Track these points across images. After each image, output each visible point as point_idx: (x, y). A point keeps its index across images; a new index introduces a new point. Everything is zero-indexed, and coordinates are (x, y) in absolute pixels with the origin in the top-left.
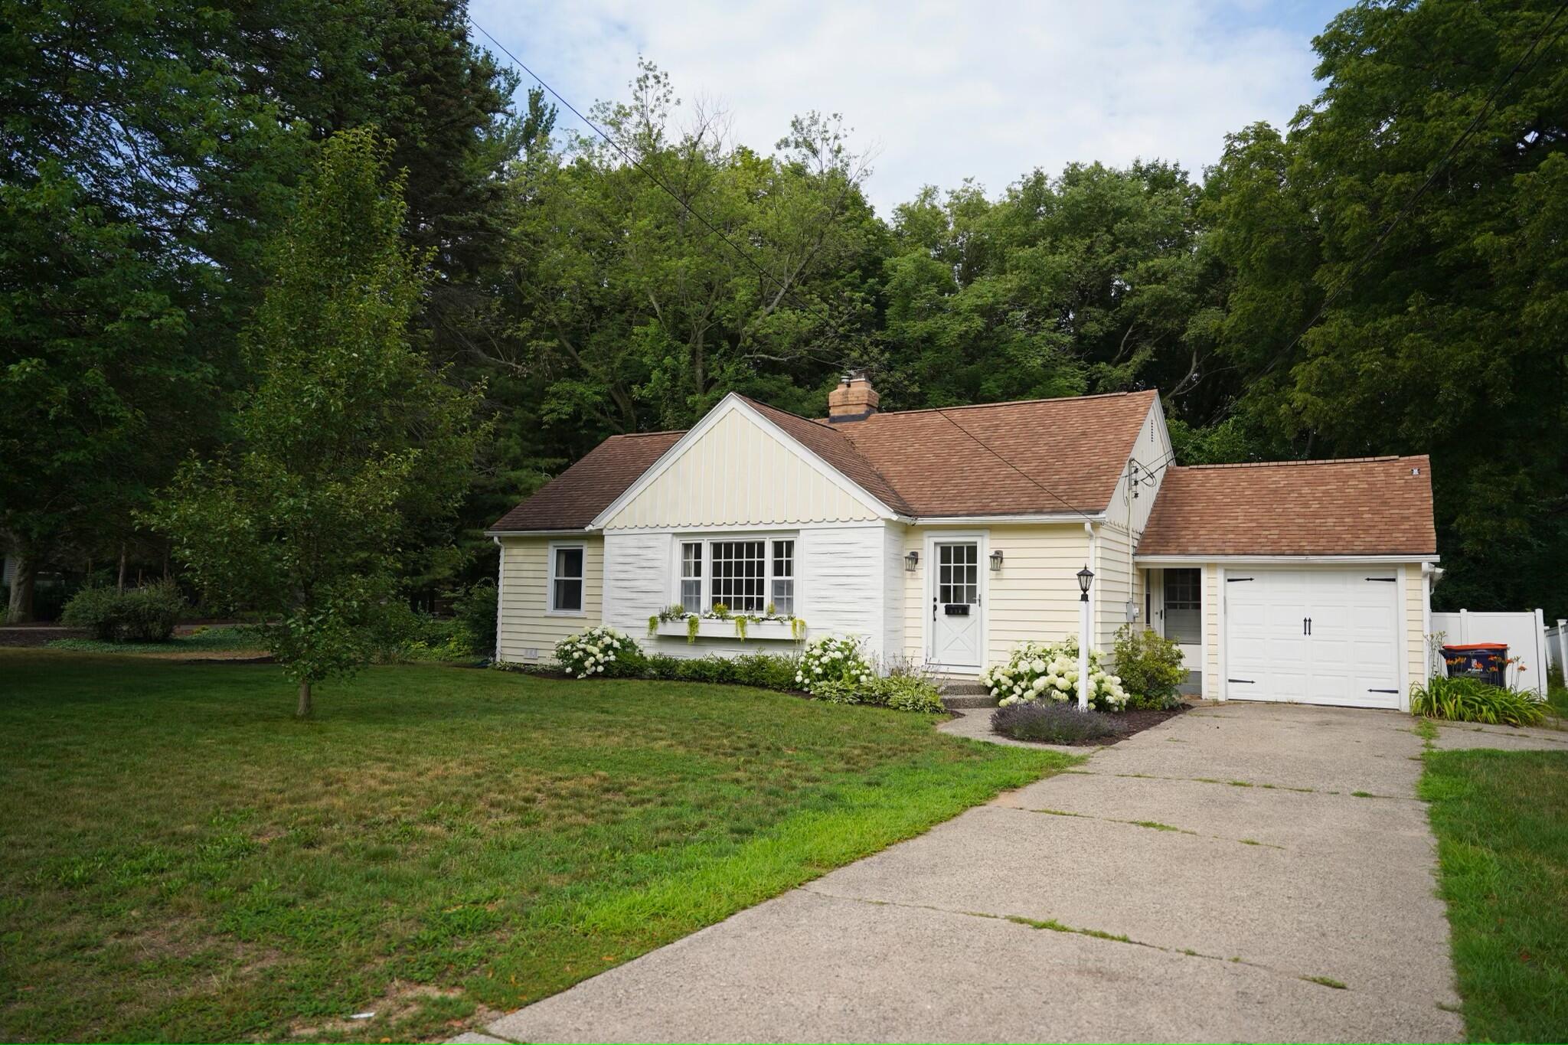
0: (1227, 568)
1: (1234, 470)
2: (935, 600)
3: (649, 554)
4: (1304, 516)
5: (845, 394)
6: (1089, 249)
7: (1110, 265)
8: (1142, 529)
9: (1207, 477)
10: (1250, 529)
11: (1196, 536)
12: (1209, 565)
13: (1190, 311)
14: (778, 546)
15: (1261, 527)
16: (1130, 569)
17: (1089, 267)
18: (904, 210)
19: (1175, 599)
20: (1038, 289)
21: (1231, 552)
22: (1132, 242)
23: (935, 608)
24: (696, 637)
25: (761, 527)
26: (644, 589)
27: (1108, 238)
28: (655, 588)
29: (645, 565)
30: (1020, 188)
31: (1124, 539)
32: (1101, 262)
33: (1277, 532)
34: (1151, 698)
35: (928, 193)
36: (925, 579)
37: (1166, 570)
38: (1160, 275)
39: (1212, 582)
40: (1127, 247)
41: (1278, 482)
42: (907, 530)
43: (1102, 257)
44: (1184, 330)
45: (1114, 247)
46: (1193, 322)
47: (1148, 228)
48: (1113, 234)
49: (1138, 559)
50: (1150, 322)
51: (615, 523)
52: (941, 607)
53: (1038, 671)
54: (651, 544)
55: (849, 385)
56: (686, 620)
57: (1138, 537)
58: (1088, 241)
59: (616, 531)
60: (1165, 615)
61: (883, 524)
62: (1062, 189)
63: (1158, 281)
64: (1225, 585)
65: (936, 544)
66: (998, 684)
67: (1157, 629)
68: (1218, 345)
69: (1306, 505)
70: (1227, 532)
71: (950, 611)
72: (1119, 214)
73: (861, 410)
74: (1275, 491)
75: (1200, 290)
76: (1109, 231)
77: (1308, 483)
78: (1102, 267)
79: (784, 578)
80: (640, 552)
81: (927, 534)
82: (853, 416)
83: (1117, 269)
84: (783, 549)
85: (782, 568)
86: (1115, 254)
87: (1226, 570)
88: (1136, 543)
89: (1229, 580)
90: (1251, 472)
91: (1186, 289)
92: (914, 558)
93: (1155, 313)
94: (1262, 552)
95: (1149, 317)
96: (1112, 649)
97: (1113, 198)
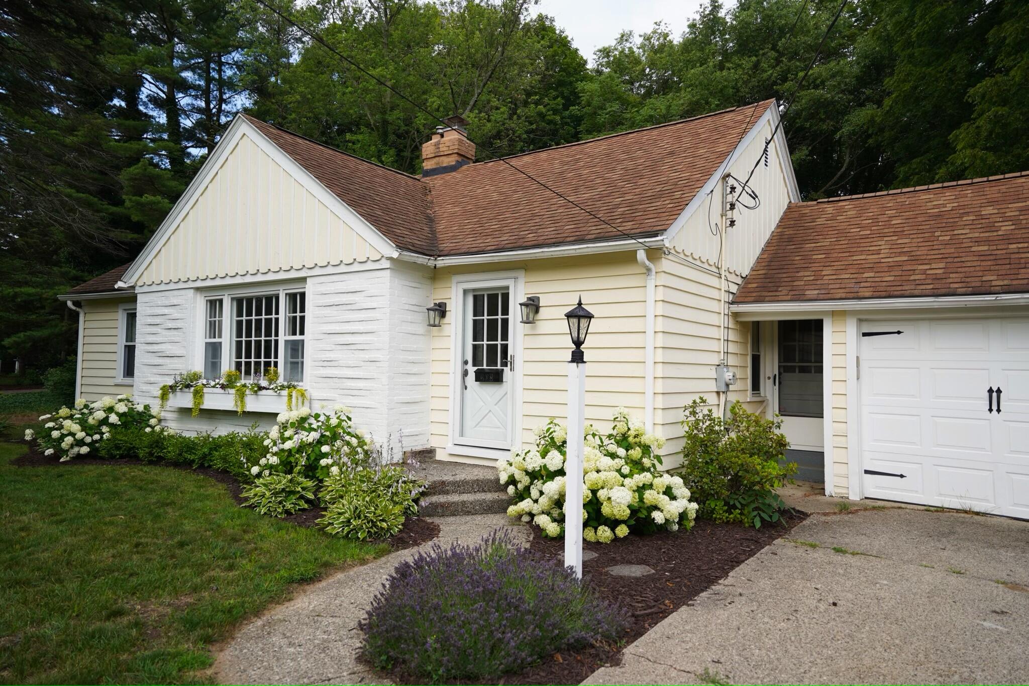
0: (862, 318)
1: (877, 199)
2: (466, 363)
3: (174, 313)
4: (987, 241)
5: (437, 145)
6: (756, 66)
7: (773, 78)
8: (746, 272)
9: (841, 211)
10: (899, 265)
11: (818, 276)
12: (834, 314)
13: (846, 111)
14: (292, 297)
15: (916, 260)
16: (721, 320)
17: (754, 82)
18: (605, 52)
19: (794, 361)
20: (707, 103)
21: (867, 294)
22: (794, 55)
23: (465, 373)
24: (201, 410)
25: (271, 277)
26: (168, 353)
27: (773, 54)
28: (178, 353)
29: (170, 326)
30: (698, 17)
31: (714, 281)
32: (765, 75)
33: (942, 265)
34: (734, 507)
35: (624, 37)
36: (453, 336)
37: (780, 322)
38: (818, 82)
39: (839, 338)
40: (790, 60)
41: (944, 205)
42: (435, 276)
43: (766, 71)
44: (837, 129)
45: (778, 62)
46: (847, 121)
47: (809, 40)
48: (777, 51)
49: (735, 308)
50: (808, 125)
51: (146, 279)
52: (472, 370)
53: (552, 468)
54: (175, 302)
55: (442, 136)
56: (192, 389)
57: (739, 281)
58: (754, 59)
59: (146, 289)
60: (780, 380)
61: (387, 264)
62: (736, 17)
63: (816, 87)
64: (858, 342)
65: (465, 292)
66: (512, 481)
67: (769, 397)
68: (869, 136)
69: (991, 228)
70: (862, 269)
71: (482, 377)
72: (782, 32)
73: (451, 161)
74: (939, 216)
75: (854, 91)
76: (774, 48)
77: (991, 203)
78: (765, 81)
79: (298, 337)
80: (166, 311)
81: (456, 278)
82: (445, 168)
83: (779, 81)
84: (298, 301)
85: (298, 325)
86: (778, 68)
87: (860, 321)
88: (734, 289)
89: (865, 335)
90: (901, 199)
91: (843, 92)
92: (441, 310)
93: (812, 116)
94: (916, 292)
95: (806, 120)
96: (682, 430)
97: (780, 17)
